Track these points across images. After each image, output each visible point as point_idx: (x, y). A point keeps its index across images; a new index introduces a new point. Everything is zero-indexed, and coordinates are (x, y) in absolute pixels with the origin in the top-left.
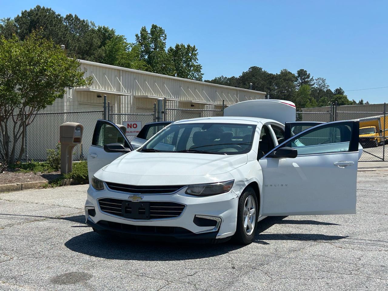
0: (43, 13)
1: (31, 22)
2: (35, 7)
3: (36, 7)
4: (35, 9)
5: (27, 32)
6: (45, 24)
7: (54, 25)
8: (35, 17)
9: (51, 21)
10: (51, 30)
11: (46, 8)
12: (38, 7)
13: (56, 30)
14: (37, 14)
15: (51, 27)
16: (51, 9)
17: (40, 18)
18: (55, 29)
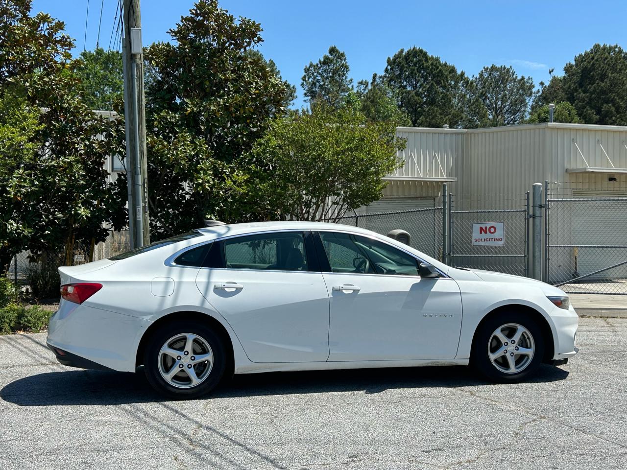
0: (602, 55)
1: (582, 71)
2: (592, 48)
3: (594, 46)
4: (591, 50)
5: (576, 87)
6: (604, 70)
7: (618, 70)
8: (590, 63)
9: (615, 64)
10: (612, 78)
11: (608, 46)
12: (597, 46)
13: (621, 78)
14: (593, 58)
15: (612, 73)
16: (617, 46)
17: (597, 62)
18: (619, 77)
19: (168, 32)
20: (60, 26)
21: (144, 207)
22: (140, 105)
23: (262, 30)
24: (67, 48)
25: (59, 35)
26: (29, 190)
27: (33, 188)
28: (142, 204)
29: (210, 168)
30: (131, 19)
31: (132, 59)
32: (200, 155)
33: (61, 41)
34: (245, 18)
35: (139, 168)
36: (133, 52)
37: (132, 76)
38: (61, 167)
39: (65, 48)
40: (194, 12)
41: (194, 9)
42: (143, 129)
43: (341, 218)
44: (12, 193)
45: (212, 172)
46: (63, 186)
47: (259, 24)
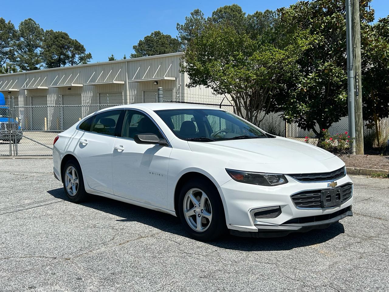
21: (356, 93)
22: (353, 23)
28: (353, 90)
35: (351, 66)
44: (301, 88)
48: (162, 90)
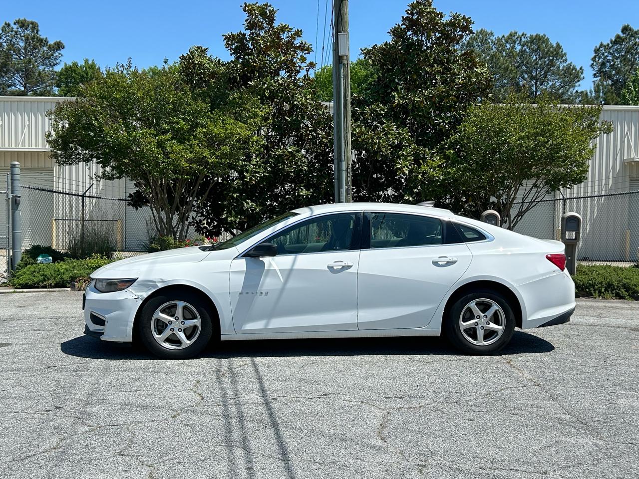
19: (388, 32)
20: (298, 34)
21: (347, 190)
22: (346, 100)
23: (473, 23)
24: (307, 52)
25: (297, 42)
26: (262, 175)
27: (265, 173)
28: (345, 187)
29: (410, 154)
30: (340, 23)
31: (339, 60)
32: (404, 143)
33: (300, 46)
34: (456, 14)
35: (343, 156)
36: (340, 55)
37: (339, 75)
38: (286, 155)
39: (305, 52)
40: (410, 12)
41: (409, 10)
42: (348, 122)
43: (539, 202)
44: (248, 178)
45: (413, 158)
46: (291, 172)
47: (469, 18)
48: (19, 166)
